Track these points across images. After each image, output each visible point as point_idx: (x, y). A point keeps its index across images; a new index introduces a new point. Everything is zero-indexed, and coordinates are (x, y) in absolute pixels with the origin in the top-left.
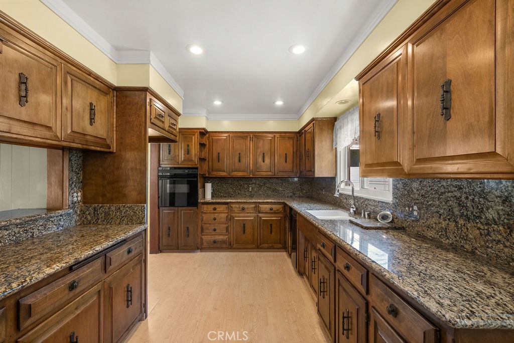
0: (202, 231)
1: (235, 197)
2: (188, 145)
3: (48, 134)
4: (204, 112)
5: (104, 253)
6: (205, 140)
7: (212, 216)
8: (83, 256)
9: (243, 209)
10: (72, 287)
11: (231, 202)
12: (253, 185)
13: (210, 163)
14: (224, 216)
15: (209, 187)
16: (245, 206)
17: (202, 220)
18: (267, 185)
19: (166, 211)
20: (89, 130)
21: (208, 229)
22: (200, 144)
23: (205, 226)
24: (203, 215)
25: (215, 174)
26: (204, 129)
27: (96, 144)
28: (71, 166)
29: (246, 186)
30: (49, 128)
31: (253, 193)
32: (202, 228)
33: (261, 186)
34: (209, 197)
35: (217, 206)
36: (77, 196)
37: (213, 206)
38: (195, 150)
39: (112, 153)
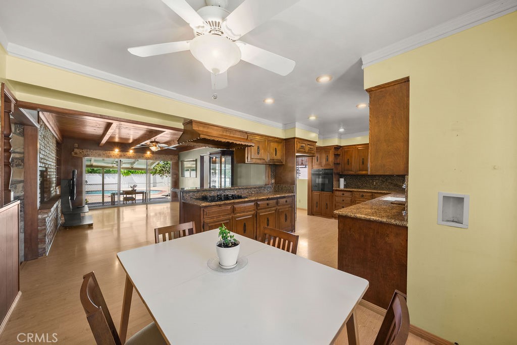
0: (335, 207)
1: (362, 188)
2: (327, 156)
3: (264, 161)
4: (337, 136)
5: (277, 198)
6: (339, 152)
7: (342, 199)
8: (271, 197)
9: (363, 196)
10: (268, 204)
11: (353, 191)
12: (377, 181)
13: (343, 166)
14: (349, 199)
15: (342, 180)
16: (364, 194)
17: (335, 200)
18: (389, 181)
19: (316, 193)
20: (275, 158)
21: (339, 206)
22: (335, 155)
23: (337, 204)
24: (336, 197)
25: (346, 173)
26: (337, 145)
27: (277, 162)
28: (271, 170)
29: (371, 181)
30: (264, 159)
31: (376, 186)
32: (335, 205)
33: (384, 182)
34: (342, 187)
35: (345, 193)
36: (273, 181)
37: (342, 193)
38: (331, 158)
39: (283, 165)
